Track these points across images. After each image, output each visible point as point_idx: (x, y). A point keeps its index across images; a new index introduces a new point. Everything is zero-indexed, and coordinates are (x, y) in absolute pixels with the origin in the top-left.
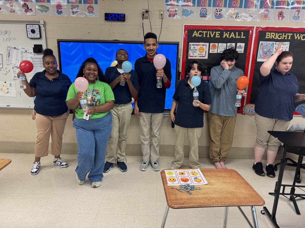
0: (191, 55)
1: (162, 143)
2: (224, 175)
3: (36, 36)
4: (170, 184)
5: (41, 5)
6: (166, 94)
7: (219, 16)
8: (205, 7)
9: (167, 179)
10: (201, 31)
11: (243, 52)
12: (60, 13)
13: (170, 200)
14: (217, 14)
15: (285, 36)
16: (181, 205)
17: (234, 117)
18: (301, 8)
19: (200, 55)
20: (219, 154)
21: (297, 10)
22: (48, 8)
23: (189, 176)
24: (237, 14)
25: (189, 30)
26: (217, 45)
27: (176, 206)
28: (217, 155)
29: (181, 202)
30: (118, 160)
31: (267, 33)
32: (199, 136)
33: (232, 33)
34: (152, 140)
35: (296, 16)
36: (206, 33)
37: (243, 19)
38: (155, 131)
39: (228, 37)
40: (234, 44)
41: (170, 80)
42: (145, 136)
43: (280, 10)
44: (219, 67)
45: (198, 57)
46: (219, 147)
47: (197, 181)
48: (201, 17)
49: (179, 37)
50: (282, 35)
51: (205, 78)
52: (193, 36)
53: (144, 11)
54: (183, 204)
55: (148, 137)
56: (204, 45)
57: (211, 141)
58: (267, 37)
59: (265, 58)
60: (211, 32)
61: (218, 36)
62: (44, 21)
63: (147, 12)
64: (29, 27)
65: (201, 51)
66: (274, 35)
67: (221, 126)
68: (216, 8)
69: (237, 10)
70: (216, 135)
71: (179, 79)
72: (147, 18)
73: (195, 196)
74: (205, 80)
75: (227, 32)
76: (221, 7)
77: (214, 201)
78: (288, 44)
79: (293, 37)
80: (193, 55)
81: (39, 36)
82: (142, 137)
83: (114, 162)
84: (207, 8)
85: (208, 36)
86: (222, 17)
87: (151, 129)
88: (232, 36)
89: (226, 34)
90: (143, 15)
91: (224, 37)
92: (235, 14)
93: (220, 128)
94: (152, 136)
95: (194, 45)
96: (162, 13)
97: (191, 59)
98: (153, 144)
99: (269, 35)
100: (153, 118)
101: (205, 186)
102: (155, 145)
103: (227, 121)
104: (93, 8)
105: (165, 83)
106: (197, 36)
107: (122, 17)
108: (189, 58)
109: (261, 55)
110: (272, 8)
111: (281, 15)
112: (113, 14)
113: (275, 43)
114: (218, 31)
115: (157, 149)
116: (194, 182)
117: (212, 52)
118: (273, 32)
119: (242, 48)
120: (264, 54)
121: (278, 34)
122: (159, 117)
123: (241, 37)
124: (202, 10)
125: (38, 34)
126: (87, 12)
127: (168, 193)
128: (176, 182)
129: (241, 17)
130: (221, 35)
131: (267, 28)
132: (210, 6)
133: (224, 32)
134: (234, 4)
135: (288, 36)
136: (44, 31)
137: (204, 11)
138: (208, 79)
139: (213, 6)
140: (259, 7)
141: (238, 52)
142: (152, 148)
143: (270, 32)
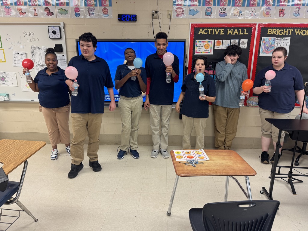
0: (198, 51)
1: (171, 134)
2: (224, 154)
3: (57, 37)
4: (178, 160)
5: (61, 9)
6: (175, 88)
7: (223, 14)
8: (210, 7)
9: (176, 156)
10: (207, 29)
11: (246, 48)
12: (77, 15)
13: (178, 171)
14: (221, 12)
15: (286, 32)
16: (187, 174)
17: (238, 109)
18: (301, 5)
19: (206, 51)
20: (224, 143)
21: (297, 7)
22: (67, 11)
23: (194, 155)
24: (241, 12)
25: (195, 28)
26: (222, 42)
27: (183, 175)
28: (222, 144)
29: (187, 172)
30: (131, 148)
31: (269, 30)
32: (205, 127)
33: (236, 30)
34: (161, 130)
35: (296, 12)
36: (211, 30)
37: (246, 17)
38: (165, 121)
39: (232, 34)
40: (237, 41)
41: (178, 75)
42: (155, 126)
43: (281, 8)
44: (223, 62)
45: (203, 53)
46: (224, 137)
47: (201, 158)
48: (207, 15)
49: (186, 35)
50: (283, 31)
51: (211, 72)
52: (199, 33)
53: (154, 11)
54: (189, 173)
55: (158, 127)
56: (209, 42)
57: (216, 132)
58: (268, 33)
59: (267, 53)
60: (216, 30)
61: (222, 33)
62: (64, 23)
63: (156, 12)
64: (51, 29)
65: (207, 47)
66: (276, 31)
67: (226, 117)
68: (220, 7)
69: (240, 9)
70: (222, 125)
71: (186, 74)
72: (156, 18)
73: (199, 168)
74: (210, 75)
75: (230, 29)
76: (225, 5)
77: (214, 171)
78: (289, 39)
79: (293, 32)
80: (199, 52)
81: (59, 37)
82: (153, 127)
83: (127, 150)
84: (212, 7)
85: (213, 34)
86: (226, 15)
87: (161, 120)
88: (236, 33)
89: (230, 31)
90: (153, 15)
91: (228, 34)
92: (239, 12)
93: (225, 119)
94: (162, 126)
95: (200, 42)
96: (170, 13)
97: (197, 55)
98: (163, 134)
99: (271, 31)
100: (163, 110)
101: (207, 161)
102: (165, 134)
103: (231, 112)
104: (108, 10)
105: (173, 78)
106: (203, 34)
107: (134, 18)
108: (196, 54)
109: (263, 50)
110: (274, 5)
111: (282, 12)
112: (126, 15)
113: (276, 38)
114: (222, 28)
115: (167, 138)
116: (198, 159)
117: (217, 48)
118: (274, 28)
119: (245, 44)
120: (266, 50)
121: (279, 30)
122: (168, 109)
123: (244, 33)
124: (208, 9)
125: (59, 35)
126: (102, 14)
127: (176, 166)
128: (184, 158)
129: (244, 14)
130: (226, 32)
131: (269, 25)
132: (214, 5)
133: (228, 30)
134: (237, 3)
135: (289, 32)
136: (64, 32)
137: (209, 10)
138: (213, 73)
139: (218, 6)
140: (261, 5)
141: (241, 48)
142: (162, 137)
143: (272, 28)
